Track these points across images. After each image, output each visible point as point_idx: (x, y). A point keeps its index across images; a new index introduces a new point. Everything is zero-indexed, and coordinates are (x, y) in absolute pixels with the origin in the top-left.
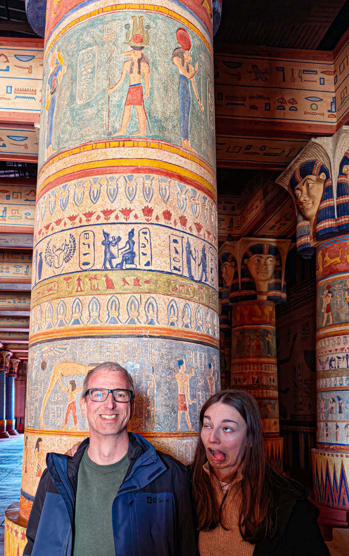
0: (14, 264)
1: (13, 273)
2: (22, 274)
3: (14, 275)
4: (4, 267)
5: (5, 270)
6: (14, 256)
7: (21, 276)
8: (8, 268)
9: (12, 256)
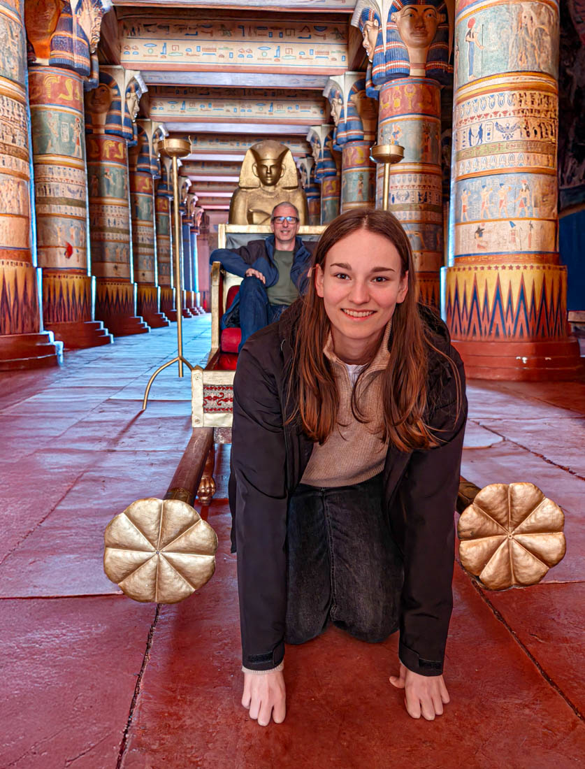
0: (258, 45)
1: (259, 59)
2: (271, 59)
3: (260, 62)
4: (245, 49)
5: (246, 54)
6: (259, 32)
7: (270, 62)
8: (250, 51)
9: (255, 32)
